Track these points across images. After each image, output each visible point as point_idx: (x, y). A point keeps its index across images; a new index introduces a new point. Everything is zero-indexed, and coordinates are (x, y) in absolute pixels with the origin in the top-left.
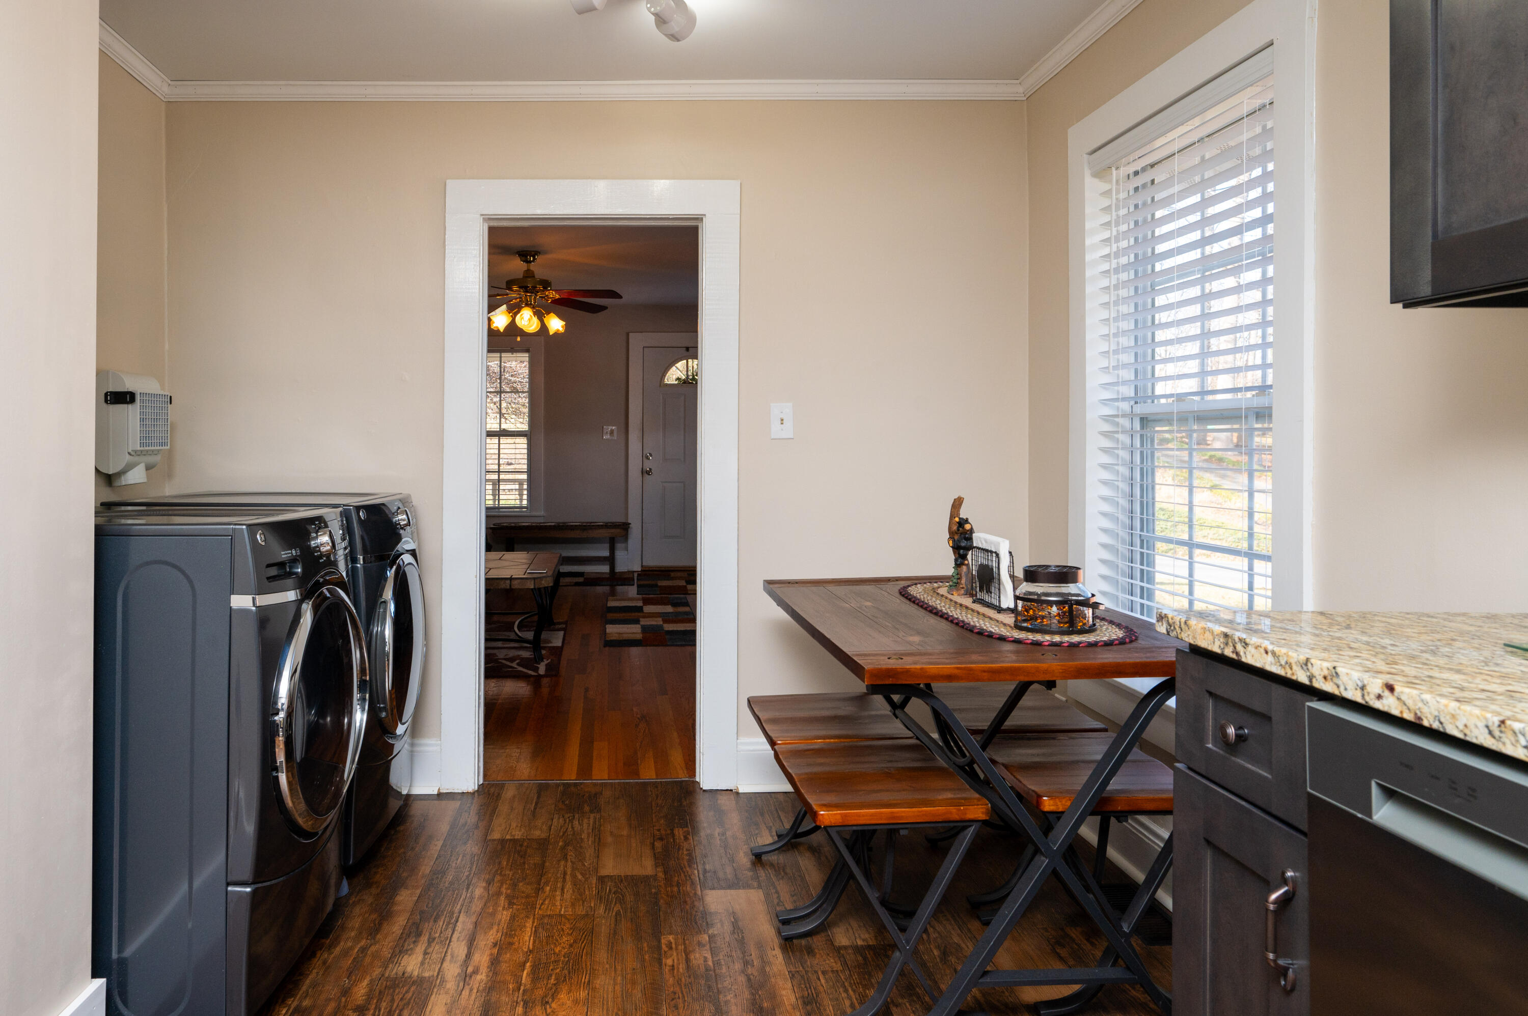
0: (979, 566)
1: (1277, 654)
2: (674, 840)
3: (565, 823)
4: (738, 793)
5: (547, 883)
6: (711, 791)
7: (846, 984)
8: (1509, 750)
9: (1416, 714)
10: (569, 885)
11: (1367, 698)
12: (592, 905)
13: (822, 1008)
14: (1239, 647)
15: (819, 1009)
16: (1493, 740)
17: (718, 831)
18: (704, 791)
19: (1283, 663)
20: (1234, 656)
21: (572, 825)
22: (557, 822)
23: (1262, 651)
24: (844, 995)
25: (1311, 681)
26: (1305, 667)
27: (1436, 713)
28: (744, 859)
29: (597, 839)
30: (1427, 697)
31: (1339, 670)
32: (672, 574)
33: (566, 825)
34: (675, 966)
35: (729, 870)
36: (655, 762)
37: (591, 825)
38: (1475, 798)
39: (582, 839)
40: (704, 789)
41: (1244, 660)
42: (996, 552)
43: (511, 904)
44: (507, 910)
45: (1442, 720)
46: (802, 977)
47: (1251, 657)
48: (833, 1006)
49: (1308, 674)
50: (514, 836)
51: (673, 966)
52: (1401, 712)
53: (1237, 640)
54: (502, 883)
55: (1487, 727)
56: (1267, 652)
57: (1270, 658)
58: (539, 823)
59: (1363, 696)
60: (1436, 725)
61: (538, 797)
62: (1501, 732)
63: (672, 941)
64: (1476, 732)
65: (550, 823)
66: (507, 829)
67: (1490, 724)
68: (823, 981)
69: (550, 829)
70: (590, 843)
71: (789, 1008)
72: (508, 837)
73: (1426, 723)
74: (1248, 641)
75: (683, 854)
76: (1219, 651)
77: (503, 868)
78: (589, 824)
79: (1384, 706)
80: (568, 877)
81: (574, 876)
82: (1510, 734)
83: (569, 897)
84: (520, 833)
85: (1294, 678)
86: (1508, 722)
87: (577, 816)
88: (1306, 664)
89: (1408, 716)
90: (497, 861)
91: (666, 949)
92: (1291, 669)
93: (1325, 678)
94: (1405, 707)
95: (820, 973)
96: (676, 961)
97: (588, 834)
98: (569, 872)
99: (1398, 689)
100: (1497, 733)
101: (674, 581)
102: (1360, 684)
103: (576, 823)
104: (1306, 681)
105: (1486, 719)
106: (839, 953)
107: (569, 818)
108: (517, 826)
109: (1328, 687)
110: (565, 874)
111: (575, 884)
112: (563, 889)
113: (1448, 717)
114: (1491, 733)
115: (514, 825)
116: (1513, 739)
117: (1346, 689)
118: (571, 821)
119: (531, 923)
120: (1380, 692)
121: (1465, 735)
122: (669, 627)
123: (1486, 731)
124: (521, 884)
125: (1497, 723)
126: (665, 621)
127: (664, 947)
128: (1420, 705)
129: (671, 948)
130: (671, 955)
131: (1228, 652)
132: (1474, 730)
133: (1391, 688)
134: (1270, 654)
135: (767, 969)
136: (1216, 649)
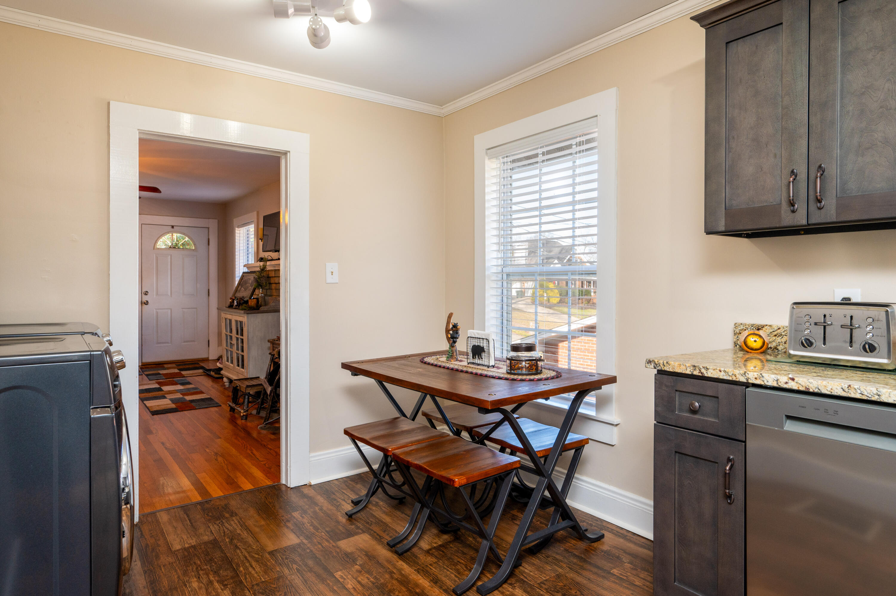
0: (473, 346)
1: (727, 371)
2: (296, 519)
3: (220, 527)
4: (311, 486)
5: (238, 565)
6: (295, 488)
7: (445, 567)
8: (853, 395)
9: (806, 387)
10: (254, 564)
11: (780, 384)
12: (278, 570)
13: (444, 582)
14: (703, 371)
15: (443, 583)
16: (845, 393)
17: (317, 509)
18: (291, 488)
19: (731, 374)
20: (700, 374)
21: (226, 527)
22: (214, 528)
23: (718, 371)
24: (448, 573)
25: (747, 380)
26: (744, 375)
27: (817, 386)
28: (343, 520)
29: (249, 531)
30: (811, 381)
31: (763, 375)
32: (166, 366)
33: (221, 528)
34: (355, 587)
35: (341, 528)
36: (247, 479)
37: (238, 524)
38: (837, 414)
39: (239, 534)
40: (291, 487)
41: (706, 375)
42: (486, 339)
43: (225, 586)
44: (225, 589)
45: (819, 388)
46: (423, 571)
47: (710, 374)
48: (448, 580)
49: (746, 378)
50: (190, 544)
51: (354, 588)
52: (798, 387)
53: (701, 367)
54: (207, 574)
55: (842, 388)
56: (720, 371)
57: (723, 373)
58: (201, 531)
59: (777, 383)
60: (816, 390)
61: (188, 516)
62: (849, 389)
63: (342, 575)
64: (836, 391)
65: (209, 530)
66: (182, 541)
67: (843, 387)
68: (434, 569)
69: (213, 533)
70: (246, 534)
71: (429, 588)
72: (187, 546)
73: (811, 390)
74: (708, 367)
75: (307, 526)
76: (690, 373)
77: (199, 565)
78: (236, 523)
79: (789, 386)
80: (249, 558)
81: (253, 557)
82: (853, 390)
83: (259, 569)
84: (194, 541)
85: (738, 380)
86: (852, 386)
87: (224, 521)
88: (745, 374)
89: (801, 389)
90: (192, 562)
91: (343, 580)
92: (736, 377)
93: (756, 378)
94: (800, 385)
95: (429, 566)
96: (353, 584)
97: (241, 530)
98: (247, 555)
99: (796, 379)
100: (847, 390)
101: (169, 370)
102: (776, 379)
103: (226, 525)
104: (745, 381)
105: (841, 386)
106: (430, 553)
107: (219, 523)
108: (188, 537)
109: (758, 382)
110: (246, 557)
111: (257, 561)
112: (252, 566)
113: (822, 387)
114: (844, 390)
115: (185, 537)
116: (854, 392)
117: (768, 382)
118: (223, 524)
119: (248, 592)
120: (787, 381)
121: (831, 392)
122: (188, 398)
123: (842, 390)
124: (221, 572)
125: (847, 386)
126: (184, 395)
127: (341, 580)
128: (808, 384)
129: (345, 579)
130: (348, 583)
131: (696, 373)
132: (835, 390)
133: (793, 379)
134: (722, 372)
135: (403, 572)
136: (688, 372)
